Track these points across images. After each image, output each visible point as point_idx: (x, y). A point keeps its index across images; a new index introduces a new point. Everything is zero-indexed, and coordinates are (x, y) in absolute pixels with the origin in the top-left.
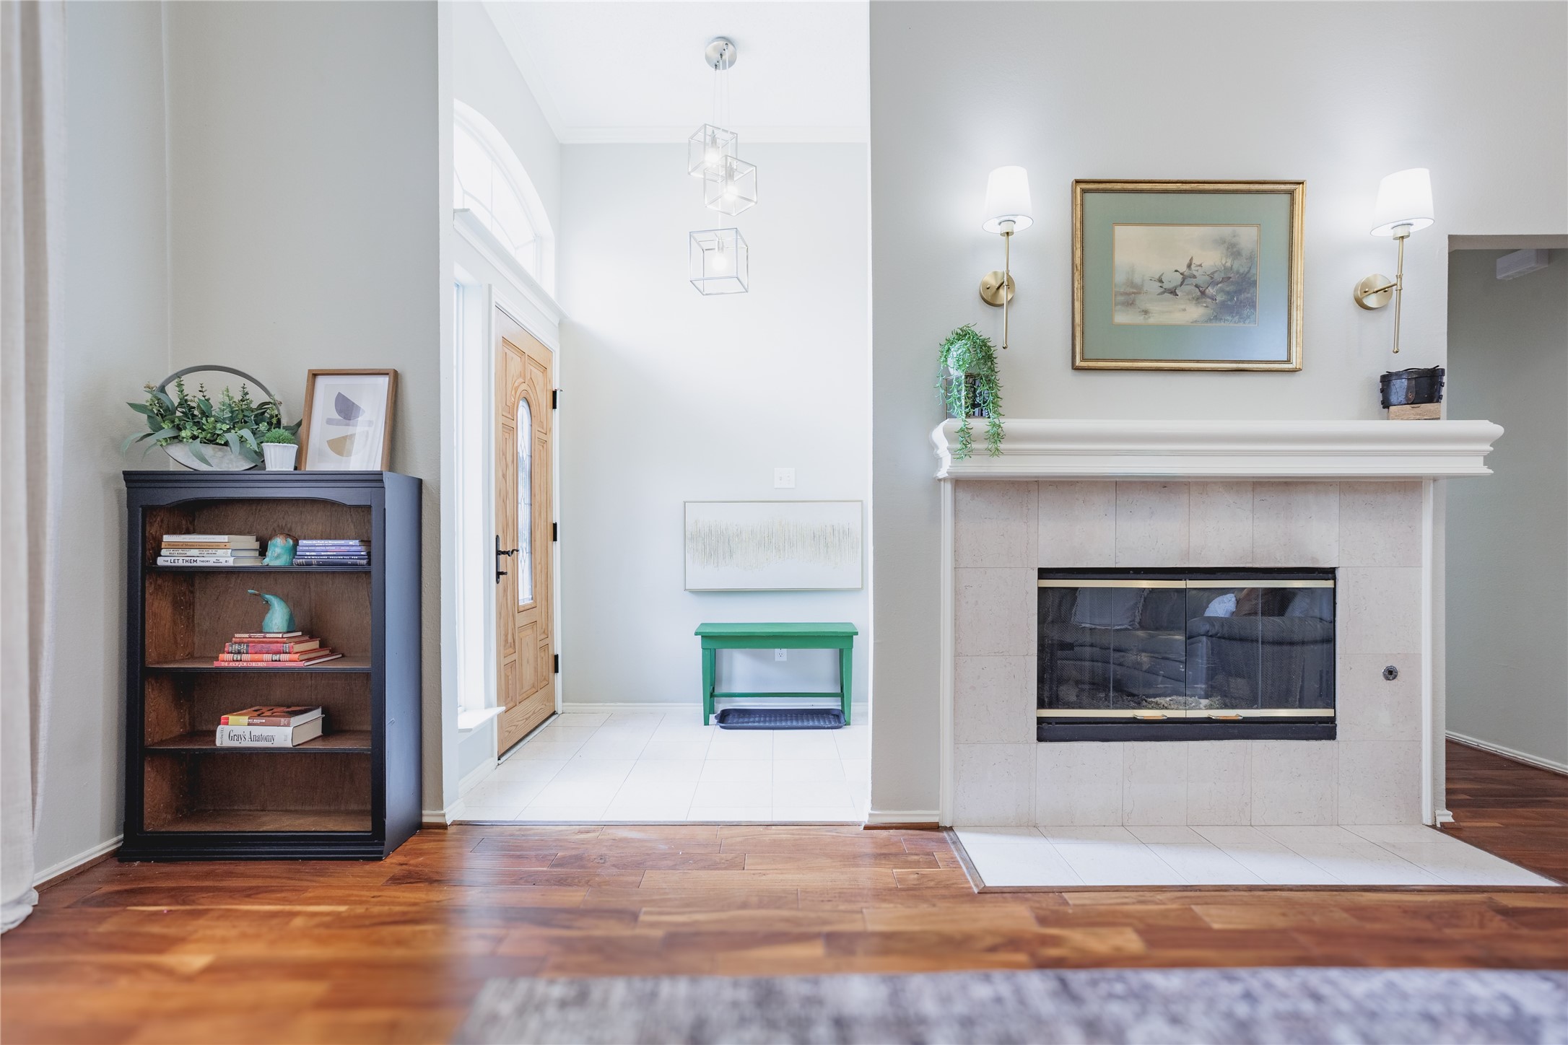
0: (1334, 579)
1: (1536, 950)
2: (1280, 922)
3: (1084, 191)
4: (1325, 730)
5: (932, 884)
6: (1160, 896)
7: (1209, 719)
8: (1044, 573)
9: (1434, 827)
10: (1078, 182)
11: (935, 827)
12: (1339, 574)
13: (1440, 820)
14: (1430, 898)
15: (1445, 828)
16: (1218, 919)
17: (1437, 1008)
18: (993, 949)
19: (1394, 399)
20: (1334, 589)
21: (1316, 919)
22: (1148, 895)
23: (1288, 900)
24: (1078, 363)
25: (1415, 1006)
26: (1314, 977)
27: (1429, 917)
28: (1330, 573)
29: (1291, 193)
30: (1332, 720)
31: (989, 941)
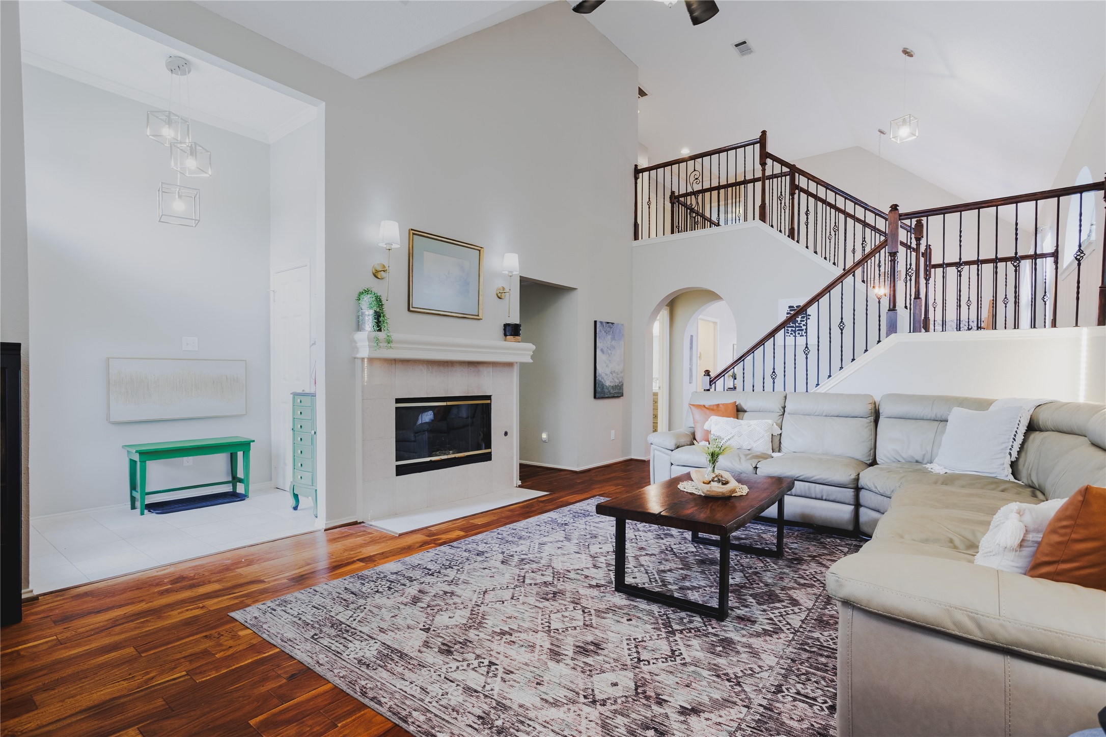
0: (491, 399)
1: (550, 507)
2: (495, 518)
3: (414, 234)
4: (487, 457)
5: (378, 538)
6: (458, 521)
7: (455, 458)
8: (398, 401)
9: (517, 487)
10: (412, 230)
11: (356, 523)
12: (492, 398)
13: (518, 484)
14: (525, 503)
15: (520, 486)
16: (479, 521)
17: (538, 523)
18: (421, 546)
19: (508, 334)
20: (491, 403)
21: (503, 515)
22: (454, 522)
23: (493, 513)
24: (411, 309)
25: (534, 524)
26: (511, 526)
27: (527, 507)
28: (489, 398)
29: (480, 251)
30: (490, 453)
31: (418, 545)
